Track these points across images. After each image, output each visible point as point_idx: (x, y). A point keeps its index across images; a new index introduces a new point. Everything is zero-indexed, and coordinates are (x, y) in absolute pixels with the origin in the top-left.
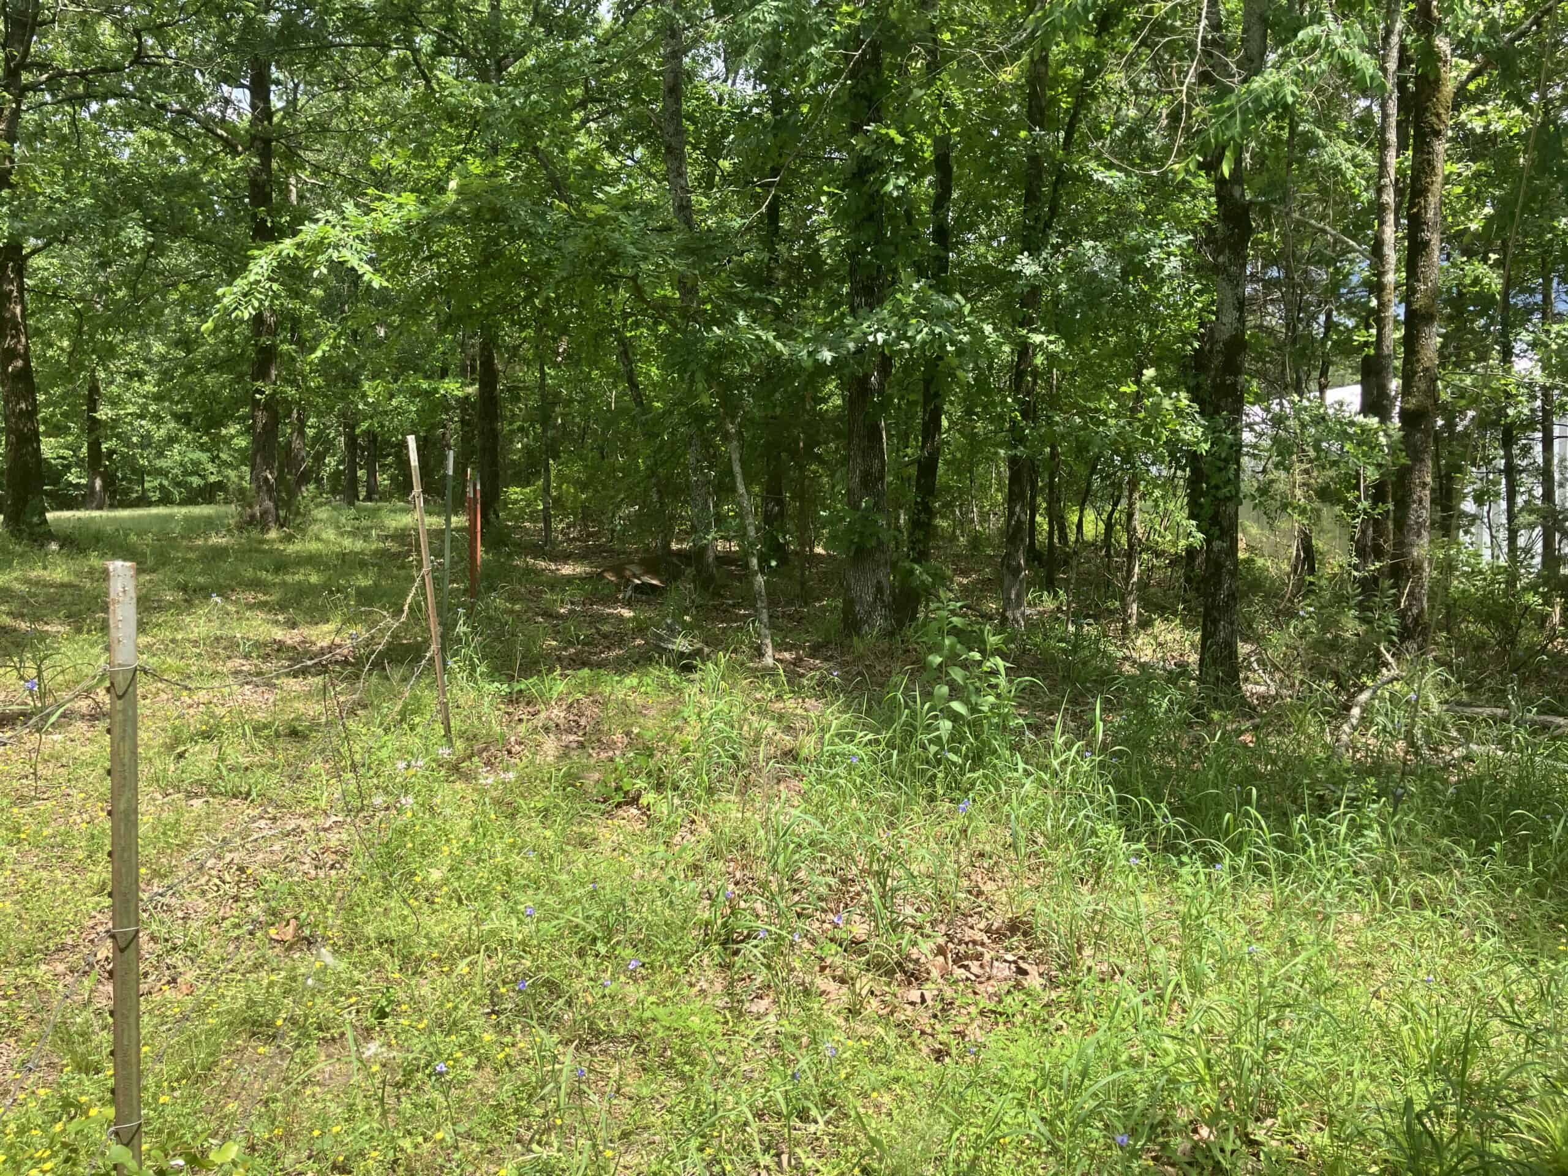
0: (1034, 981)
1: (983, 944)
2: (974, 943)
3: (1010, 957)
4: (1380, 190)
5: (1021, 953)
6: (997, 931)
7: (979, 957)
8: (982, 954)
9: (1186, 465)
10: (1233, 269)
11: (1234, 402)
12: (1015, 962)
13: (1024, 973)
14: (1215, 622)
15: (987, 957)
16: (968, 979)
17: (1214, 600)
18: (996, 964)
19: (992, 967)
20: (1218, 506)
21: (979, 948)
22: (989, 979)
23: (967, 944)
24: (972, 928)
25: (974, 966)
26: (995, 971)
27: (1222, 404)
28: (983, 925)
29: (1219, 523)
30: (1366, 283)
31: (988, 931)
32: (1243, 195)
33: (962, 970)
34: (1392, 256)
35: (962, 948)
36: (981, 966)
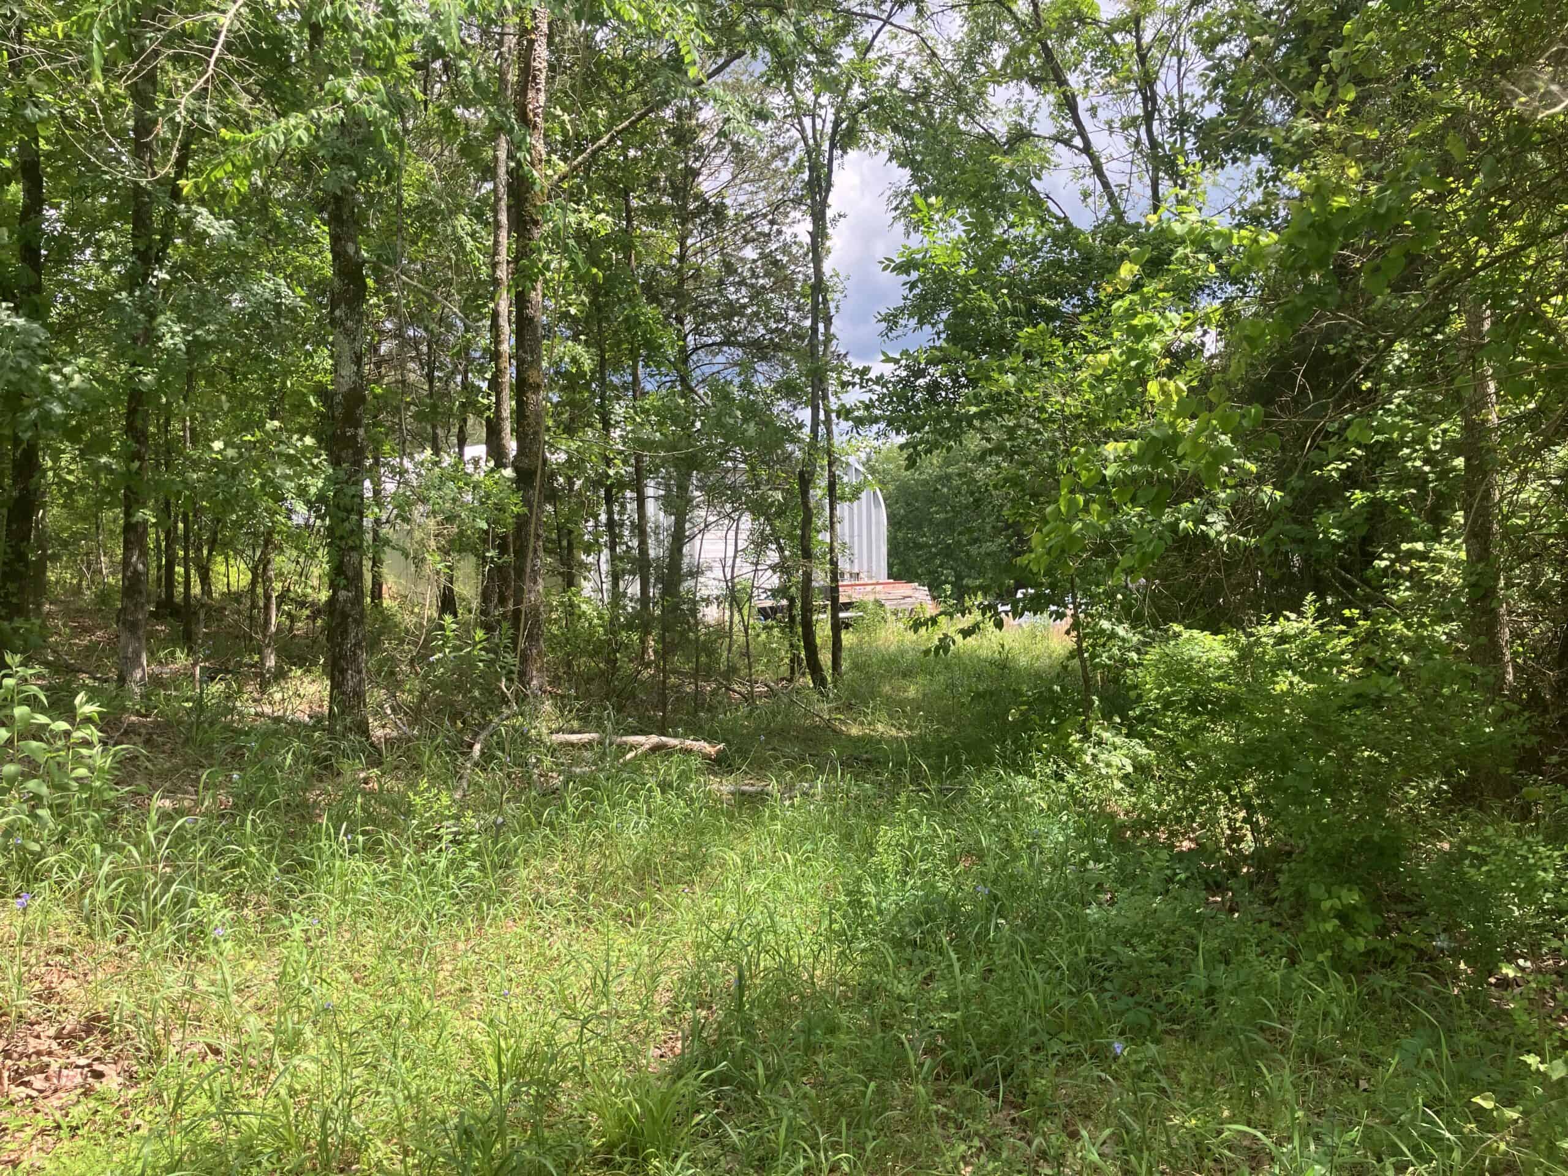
0: (112, 1082)
1: (50, 1053)
2: (39, 1053)
3: (82, 1061)
4: (494, 266)
5: (97, 1054)
6: (70, 1035)
7: (43, 1069)
8: (48, 1066)
9: (325, 515)
10: (349, 323)
11: (354, 454)
12: (89, 1065)
13: (99, 1075)
14: (343, 672)
15: (54, 1067)
16: (28, 1096)
17: (341, 649)
18: (65, 1072)
19: (59, 1077)
20: (343, 555)
21: (45, 1059)
22: (56, 1091)
23: (29, 1056)
24: (38, 1037)
25: (38, 1081)
26: (63, 1081)
27: (344, 455)
28: (52, 1032)
29: (344, 573)
30: (486, 350)
31: (57, 1037)
32: (358, 251)
33: (22, 1088)
34: (506, 329)
35: (23, 1063)
36: (47, 1079)
